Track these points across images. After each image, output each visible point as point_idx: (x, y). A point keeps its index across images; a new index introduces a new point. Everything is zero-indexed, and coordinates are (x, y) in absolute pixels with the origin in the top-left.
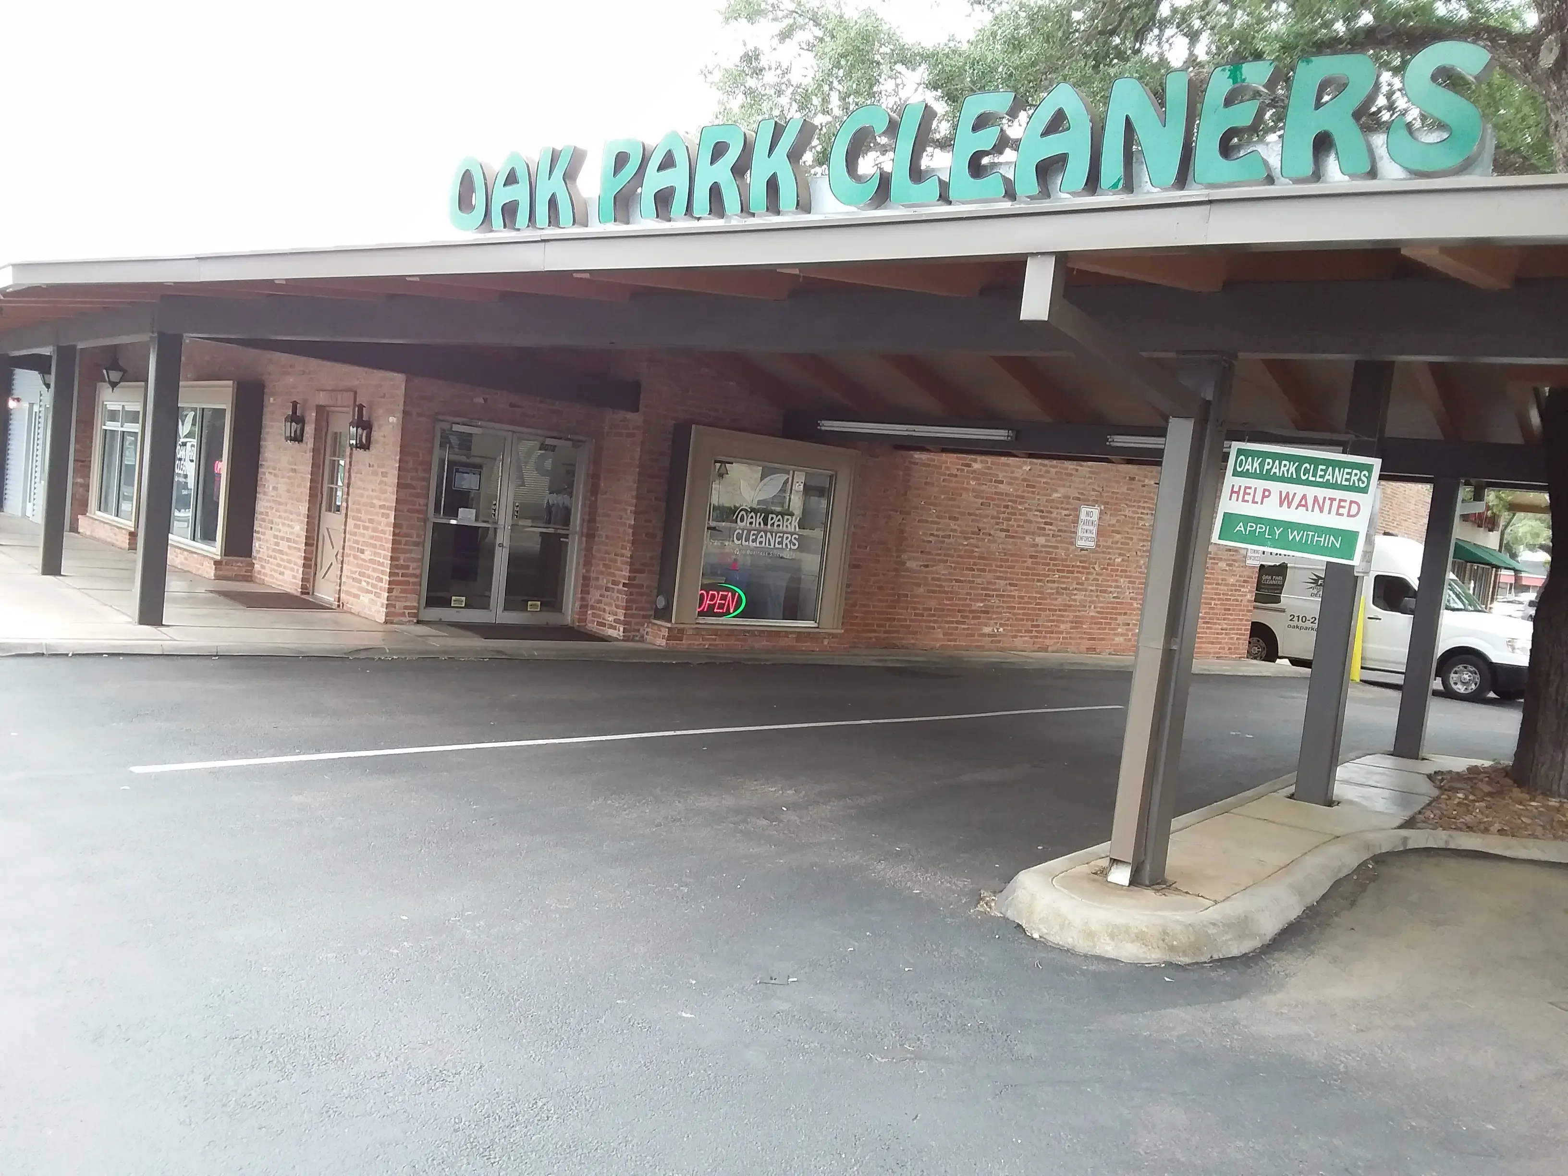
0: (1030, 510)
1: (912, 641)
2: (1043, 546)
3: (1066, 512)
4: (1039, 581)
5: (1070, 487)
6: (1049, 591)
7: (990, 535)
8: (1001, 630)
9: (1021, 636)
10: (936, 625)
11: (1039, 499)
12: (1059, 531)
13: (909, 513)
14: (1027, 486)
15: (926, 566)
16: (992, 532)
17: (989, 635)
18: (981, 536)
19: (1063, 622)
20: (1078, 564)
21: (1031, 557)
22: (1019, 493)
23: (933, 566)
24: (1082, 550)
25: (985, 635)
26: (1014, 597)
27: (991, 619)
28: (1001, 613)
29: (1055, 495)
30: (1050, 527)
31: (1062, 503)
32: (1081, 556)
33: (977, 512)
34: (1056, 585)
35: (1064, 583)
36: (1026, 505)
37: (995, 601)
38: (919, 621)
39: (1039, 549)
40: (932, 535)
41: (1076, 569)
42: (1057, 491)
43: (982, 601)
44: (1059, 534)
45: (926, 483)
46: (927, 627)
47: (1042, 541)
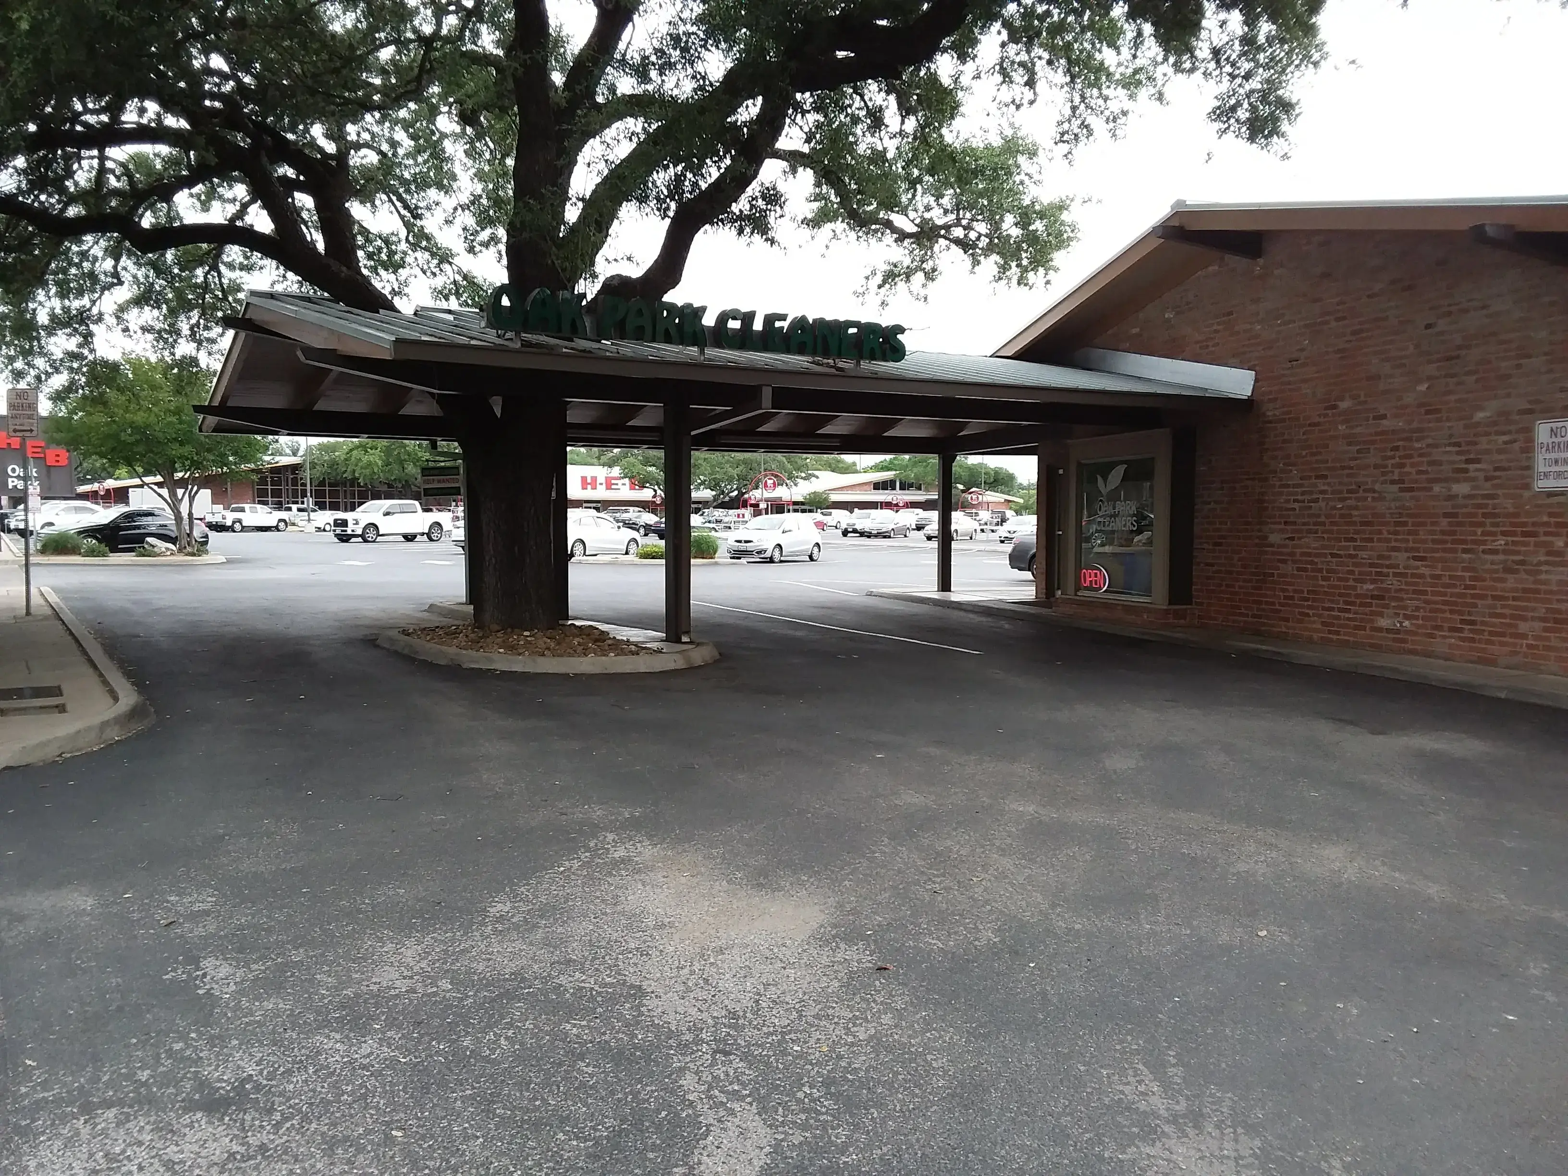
0: (1436, 446)
1: (1284, 630)
2: (1466, 497)
3: (1506, 438)
4: (1465, 551)
5: (1508, 395)
6: (1488, 566)
7: (1374, 491)
8: (1406, 623)
9: (1444, 637)
10: (1311, 612)
11: (1450, 428)
12: (1496, 469)
13: (1266, 479)
14: (1428, 412)
15: (1292, 539)
16: (1377, 487)
17: (1388, 631)
18: (1361, 494)
19: (1524, 619)
20: (1545, 519)
21: (1446, 515)
22: (1415, 425)
23: (1300, 539)
24: (1550, 495)
25: (1380, 630)
26: (1421, 576)
27: (1387, 606)
28: (1402, 599)
29: (1480, 415)
30: (1478, 466)
31: (1495, 423)
32: (1550, 506)
33: (1352, 464)
34: (1501, 557)
35: (1518, 553)
36: (1430, 441)
37: (1392, 583)
38: (1289, 605)
39: (1461, 501)
40: (1295, 501)
41: (1541, 530)
42: (1481, 409)
43: (1373, 582)
44: (1497, 474)
45: (1284, 441)
46: (1301, 614)
47: (1462, 489)
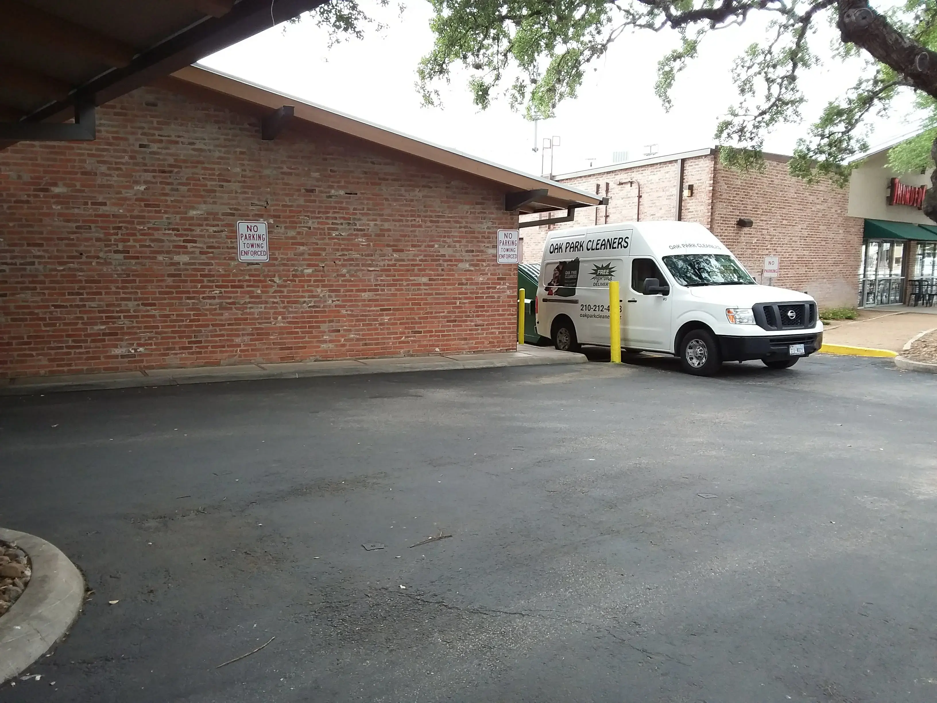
0: (157, 229)
2: (185, 264)
3: (215, 229)
4: (189, 298)
5: (215, 203)
6: (208, 307)
7: (98, 257)
8: (141, 349)
9: (176, 354)
10: (34, 353)
11: (167, 218)
12: (209, 247)
14: (146, 205)
16: (101, 255)
17: (123, 356)
18: (84, 259)
19: (238, 336)
20: (247, 278)
21: (170, 275)
22: (136, 213)
24: (249, 264)
25: (116, 357)
26: (153, 316)
27: (122, 340)
28: (136, 333)
29: (193, 213)
30: (194, 245)
31: (206, 219)
32: (250, 270)
33: (72, 236)
34: (217, 301)
35: (230, 298)
36: (151, 225)
37: (123, 322)
38: (6, 350)
39: (182, 266)
41: (245, 284)
42: (193, 208)
43: (103, 323)
44: (210, 250)
46: (19, 355)
47: (184, 258)
